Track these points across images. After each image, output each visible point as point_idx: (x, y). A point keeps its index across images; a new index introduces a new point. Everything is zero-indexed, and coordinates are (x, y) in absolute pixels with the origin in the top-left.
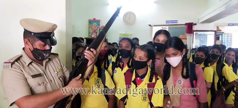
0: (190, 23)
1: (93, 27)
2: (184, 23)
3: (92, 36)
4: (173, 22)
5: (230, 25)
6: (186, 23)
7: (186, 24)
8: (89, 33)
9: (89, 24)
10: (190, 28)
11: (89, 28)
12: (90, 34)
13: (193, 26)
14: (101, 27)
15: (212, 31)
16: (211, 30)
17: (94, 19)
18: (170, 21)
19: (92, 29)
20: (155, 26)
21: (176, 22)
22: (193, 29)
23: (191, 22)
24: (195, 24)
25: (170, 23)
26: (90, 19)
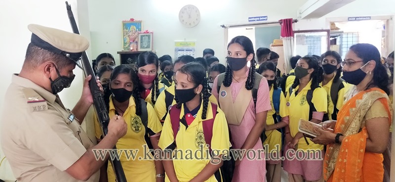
0: (287, 20)
1: (130, 34)
2: (277, 20)
3: (128, 49)
4: (261, 19)
5: (351, 19)
6: (281, 20)
7: (281, 22)
8: (125, 44)
9: (124, 29)
10: (287, 27)
11: (124, 36)
12: (127, 46)
13: (293, 25)
14: (144, 33)
15: (322, 31)
16: (321, 29)
17: (132, 20)
18: (255, 18)
19: (129, 36)
20: (231, 27)
21: (264, 18)
22: (293, 30)
23: (289, 18)
24: (296, 21)
25: (255, 21)
26: (124, 20)
